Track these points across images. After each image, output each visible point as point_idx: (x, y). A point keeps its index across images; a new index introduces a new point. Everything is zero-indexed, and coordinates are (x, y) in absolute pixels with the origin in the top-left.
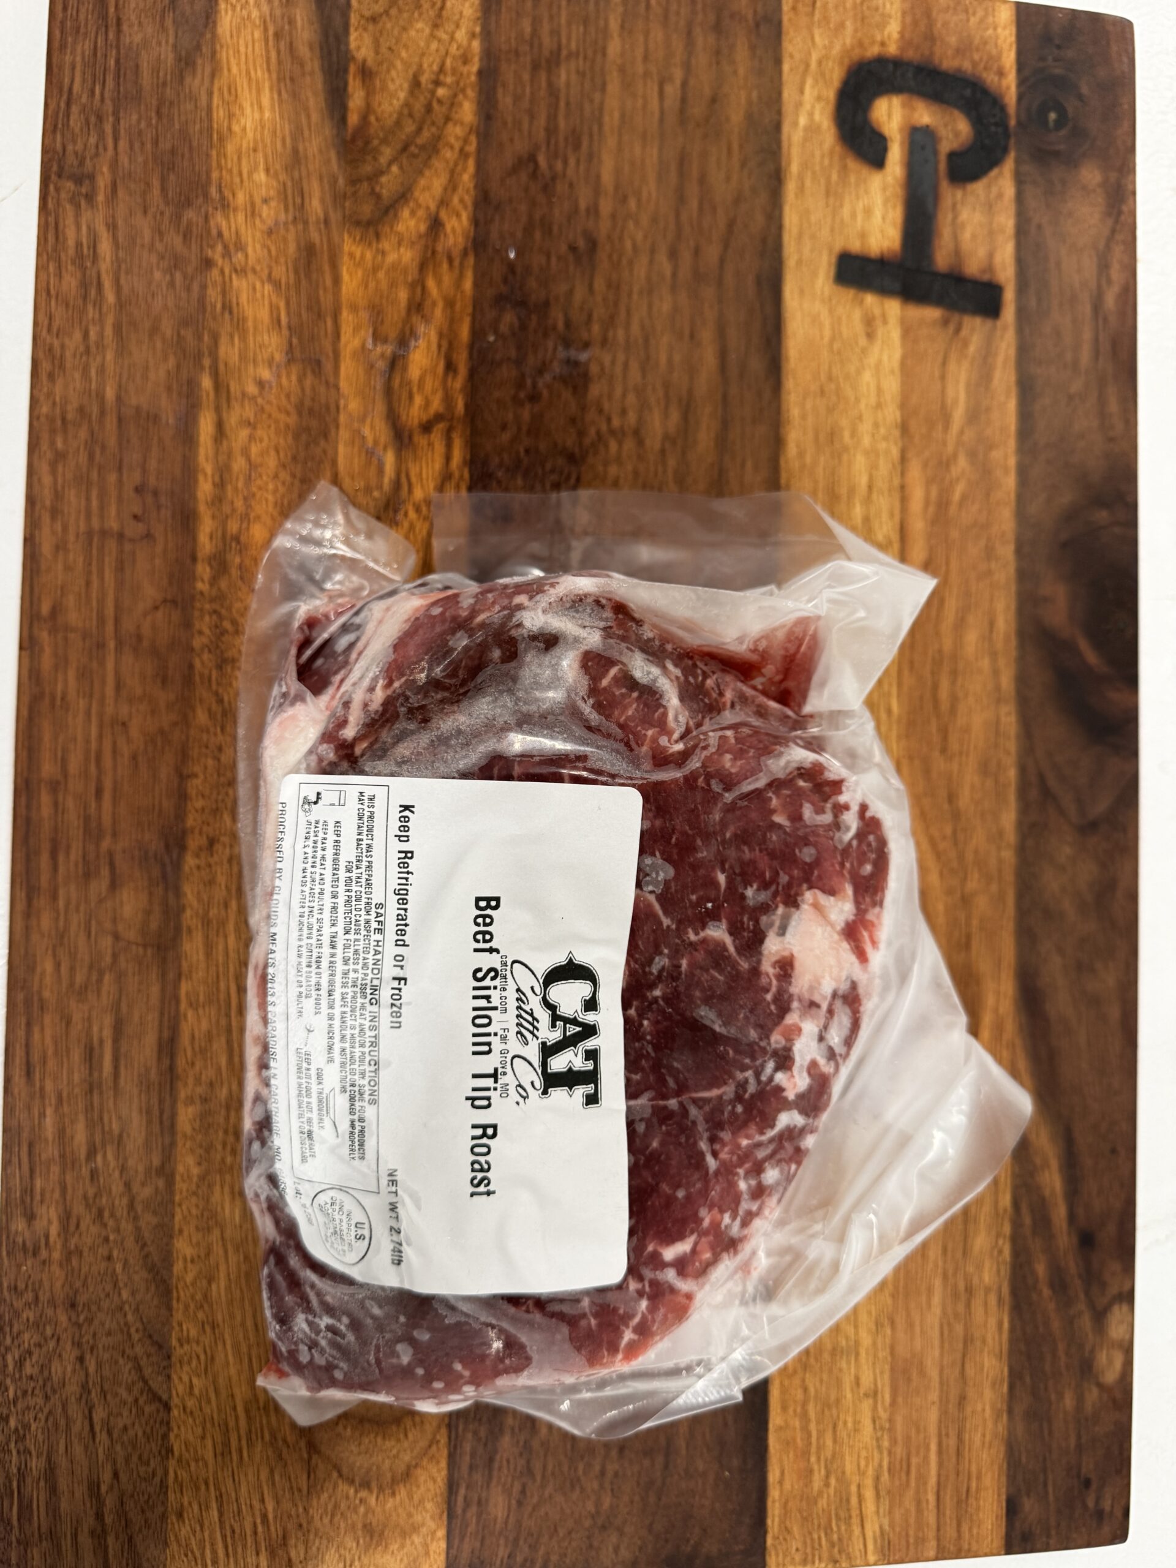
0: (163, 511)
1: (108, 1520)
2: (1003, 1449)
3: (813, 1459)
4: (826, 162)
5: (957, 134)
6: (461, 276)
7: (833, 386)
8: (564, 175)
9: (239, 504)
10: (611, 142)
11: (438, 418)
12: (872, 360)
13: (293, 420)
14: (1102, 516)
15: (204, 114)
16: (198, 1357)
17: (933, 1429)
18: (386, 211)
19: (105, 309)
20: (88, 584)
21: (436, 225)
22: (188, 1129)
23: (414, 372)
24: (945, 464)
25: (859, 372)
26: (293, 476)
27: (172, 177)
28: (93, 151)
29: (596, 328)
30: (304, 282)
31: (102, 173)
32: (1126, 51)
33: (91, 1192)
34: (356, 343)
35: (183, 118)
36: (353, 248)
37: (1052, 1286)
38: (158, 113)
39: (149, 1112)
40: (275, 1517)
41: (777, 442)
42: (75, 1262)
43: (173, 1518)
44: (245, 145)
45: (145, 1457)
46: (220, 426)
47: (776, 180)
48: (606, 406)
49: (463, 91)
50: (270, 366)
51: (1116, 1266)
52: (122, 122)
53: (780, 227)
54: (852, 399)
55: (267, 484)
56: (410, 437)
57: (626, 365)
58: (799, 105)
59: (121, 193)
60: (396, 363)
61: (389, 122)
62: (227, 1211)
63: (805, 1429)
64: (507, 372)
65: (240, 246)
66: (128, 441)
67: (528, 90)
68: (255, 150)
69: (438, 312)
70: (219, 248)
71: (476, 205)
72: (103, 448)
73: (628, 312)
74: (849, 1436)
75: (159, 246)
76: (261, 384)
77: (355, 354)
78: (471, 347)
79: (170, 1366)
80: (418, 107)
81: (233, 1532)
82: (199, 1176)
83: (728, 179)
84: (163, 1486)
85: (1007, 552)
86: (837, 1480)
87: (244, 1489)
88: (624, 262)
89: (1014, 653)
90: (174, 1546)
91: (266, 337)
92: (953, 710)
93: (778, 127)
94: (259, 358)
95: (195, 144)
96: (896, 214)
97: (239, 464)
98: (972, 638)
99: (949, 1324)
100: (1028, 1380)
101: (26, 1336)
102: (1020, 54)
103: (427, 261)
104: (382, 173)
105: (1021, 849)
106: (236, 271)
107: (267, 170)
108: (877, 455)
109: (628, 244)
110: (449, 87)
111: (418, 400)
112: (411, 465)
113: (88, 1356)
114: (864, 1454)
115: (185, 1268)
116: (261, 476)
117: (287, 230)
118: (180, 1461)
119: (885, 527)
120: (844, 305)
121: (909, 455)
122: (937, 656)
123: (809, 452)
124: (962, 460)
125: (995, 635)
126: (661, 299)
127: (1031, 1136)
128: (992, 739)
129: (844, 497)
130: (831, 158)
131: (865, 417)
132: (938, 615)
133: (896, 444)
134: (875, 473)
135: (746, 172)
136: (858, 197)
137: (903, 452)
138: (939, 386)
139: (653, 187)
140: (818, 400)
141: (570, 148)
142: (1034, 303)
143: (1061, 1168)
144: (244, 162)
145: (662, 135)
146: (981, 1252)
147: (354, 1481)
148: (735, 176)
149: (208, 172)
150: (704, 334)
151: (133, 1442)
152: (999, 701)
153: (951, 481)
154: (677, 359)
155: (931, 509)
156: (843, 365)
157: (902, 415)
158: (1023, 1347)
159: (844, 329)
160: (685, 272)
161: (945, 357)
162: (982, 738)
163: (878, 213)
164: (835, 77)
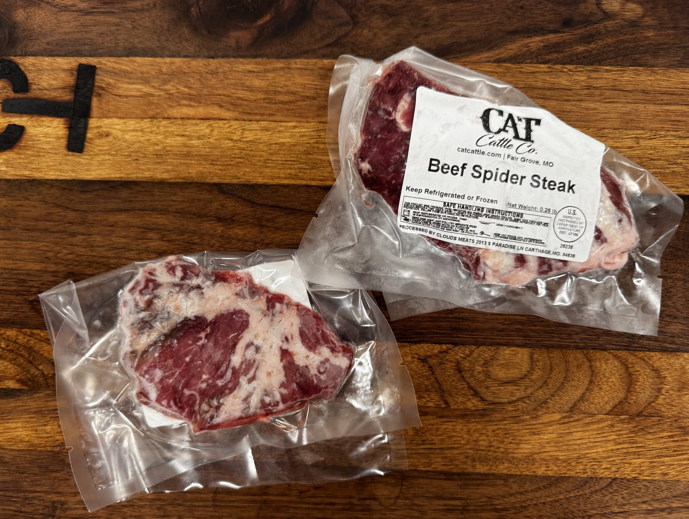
1: (664, 506)
4: (23, 156)
5: (4, 88)
7: (133, 154)
8: (38, 287)
10: (21, 264)
12: (119, 134)
14: (194, 11)
15: (22, 453)
16: (593, 465)
17: (658, 108)
20: (237, 507)
22: (486, 468)
24: (170, 96)
25: (126, 141)
27: (51, 468)
28: (42, 502)
31: (51, 498)
35: (24, 462)
37: (589, 43)
38: (23, 473)
39: (478, 485)
40: (671, 432)
41: (162, 183)
43: (666, 477)
44: (34, 435)
45: (637, 489)
47: (34, 182)
51: (582, 6)
52: (27, 489)
53: (56, 180)
54: (139, 144)
59: (60, 490)
61: (19, 369)
62: (526, 451)
68: (36, 431)
73: (101, 257)
74: (658, 152)
79: (596, 478)
80: (11, 356)
81: (676, 451)
82: (509, 464)
83: (35, 207)
84: (651, 482)
85: (214, 63)
86: (679, 159)
87: (656, 446)
88: (77, 259)
89: (265, 60)
90: (680, 477)
92: (294, 93)
93: (8, 181)
95: (35, 457)
96: (46, 120)
98: (257, 83)
104: (43, 373)
107: (45, 425)
108: (167, 131)
109: (70, 256)
113: (589, 513)
114: (667, 145)
115: (551, 470)
118: (640, 474)
119: (202, 128)
120: (93, 148)
121: (166, 115)
122: (267, 101)
123: (166, 167)
124: (168, 87)
125: (255, 70)
126: (95, 241)
127: (512, 53)
128: (308, 72)
129: (188, 149)
130: (21, 154)
131: (148, 138)
132: (246, 100)
133: (160, 122)
134: (175, 133)
135: (30, 197)
136: (39, 140)
137: (165, 118)
138: (131, 98)
139: (41, 244)
140: (140, 162)
141: (25, 284)
142: (86, 47)
143: (529, 37)
144: (42, 435)
145: (16, 239)
146: (570, 81)
147: (657, 396)
148: (33, 203)
149: (48, 451)
150: (111, 219)
151: (630, 494)
152: (289, 68)
153: (178, 93)
154: (123, 233)
155: (193, 104)
156: (122, 149)
157: (146, 118)
158: (619, 59)
159: (105, 148)
160: (81, 229)
161: (116, 95)
162: (308, 77)
163: (46, 130)
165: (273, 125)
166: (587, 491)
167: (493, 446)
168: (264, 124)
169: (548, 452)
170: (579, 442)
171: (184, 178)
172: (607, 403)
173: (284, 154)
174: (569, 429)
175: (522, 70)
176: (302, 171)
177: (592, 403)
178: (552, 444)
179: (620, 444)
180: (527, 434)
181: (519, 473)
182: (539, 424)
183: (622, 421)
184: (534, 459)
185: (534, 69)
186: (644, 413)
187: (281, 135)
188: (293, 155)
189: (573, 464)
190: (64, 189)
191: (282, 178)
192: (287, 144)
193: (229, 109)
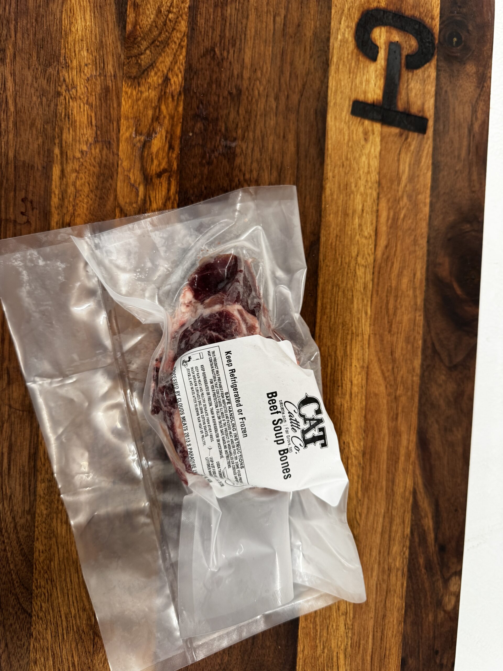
0: (35, 210)
2: (401, 637)
3: (317, 641)
4: (350, 57)
5: (410, 47)
6: (178, 105)
7: (348, 163)
8: (228, 58)
9: (71, 208)
10: (250, 43)
11: (165, 171)
12: (366, 151)
13: (96, 170)
14: (467, 227)
15: (58, 22)
16: (45, 594)
17: (371, 629)
18: (143, 73)
19: (9, 114)
21: (166, 80)
22: (42, 493)
23: (154, 149)
24: (397, 201)
25: (360, 156)
26: (96, 196)
27: (42, 52)
28: (5, 37)
29: (240, 131)
30: (104, 105)
31: (9, 49)
32: (491, 10)
34: (128, 134)
35: (48, 23)
36: (127, 89)
37: (426, 568)
38: (36, 20)
39: (24, 485)
40: (78, 664)
41: (321, 188)
43: (32, 664)
44: (77, 37)
45: (20, 638)
46: (62, 171)
47: (326, 65)
48: (243, 168)
49: (181, 16)
50: (87, 144)
51: (455, 560)
52: (19, 24)
53: (327, 87)
54: (357, 169)
55: (83, 199)
56: (151, 179)
57: (253, 150)
58: (338, 29)
59: (17, 59)
60: (146, 145)
61: (146, 29)
62: (59, 530)
63: (315, 628)
64: (197, 151)
65: (74, 87)
66: (19, 177)
67: (212, 17)
68: (82, 40)
69: (166, 121)
70: (64, 87)
71: (186, 71)
72: (7, 180)
73: (255, 124)
74: (334, 632)
75: (36, 85)
76: (82, 152)
77: (127, 139)
78: (181, 138)
79: (32, 598)
80: (160, 22)
82: (46, 514)
83: (304, 63)
84: (28, 650)
85: (423, 242)
86: (328, 650)
87: (64, 652)
88: (254, 100)
89: (424, 288)
91: (85, 130)
92: (395, 314)
93: (328, 39)
94: (82, 140)
95: (53, 36)
96: (381, 83)
97: (71, 190)
98: (405, 280)
99: (380, 584)
100: (413, 608)
102: (441, 9)
103: (162, 97)
104: (142, 54)
105: (422, 377)
106: (71, 98)
107: (88, 50)
108: (367, 195)
109: (256, 92)
110: (175, 13)
111: (155, 162)
112: (151, 192)
114: (340, 639)
115: (39, 555)
116: (81, 195)
117: (96, 79)
118: (36, 639)
119: (369, 229)
120: (355, 125)
121: (381, 196)
122: (389, 289)
123: (336, 193)
124: (405, 199)
125: (416, 280)
126: (271, 119)
127: (421, 503)
128: (412, 327)
129: (351, 215)
130: (352, 55)
131: (362, 177)
132: (391, 270)
133: (376, 190)
134: (365, 204)
135: (313, 60)
136: (364, 74)
137: (378, 194)
138: (397, 164)
139: (269, 65)
140: (341, 169)
141: (230, 45)
142: (441, 127)
143: (433, 517)
144: (77, 46)
145: (274, 41)
146: (396, 553)
148: (307, 62)
149: (60, 50)
150: (290, 136)
151: (15, 631)
152: (416, 310)
153: (400, 208)
154: (277, 147)
155: (390, 221)
156: (353, 153)
157: (379, 177)
158: (412, 594)
159: (354, 136)
160: (282, 107)
161: (400, 151)
162: (408, 326)
163: (373, 82)
164: (356, 16)
165: (369, 294)
168: (370, 286)
169: (58, 551)
171: (325, 208)
173: (343, 303)
175: (406, 513)
176: (329, 319)
181: (36, 524)
184: (51, 539)
185: (406, 522)
187: (360, 301)
188: (342, 310)
189: (46, 576)
190: (319, 93)
191: (322, 301)
192: (352, 306)
193: (383, 254)
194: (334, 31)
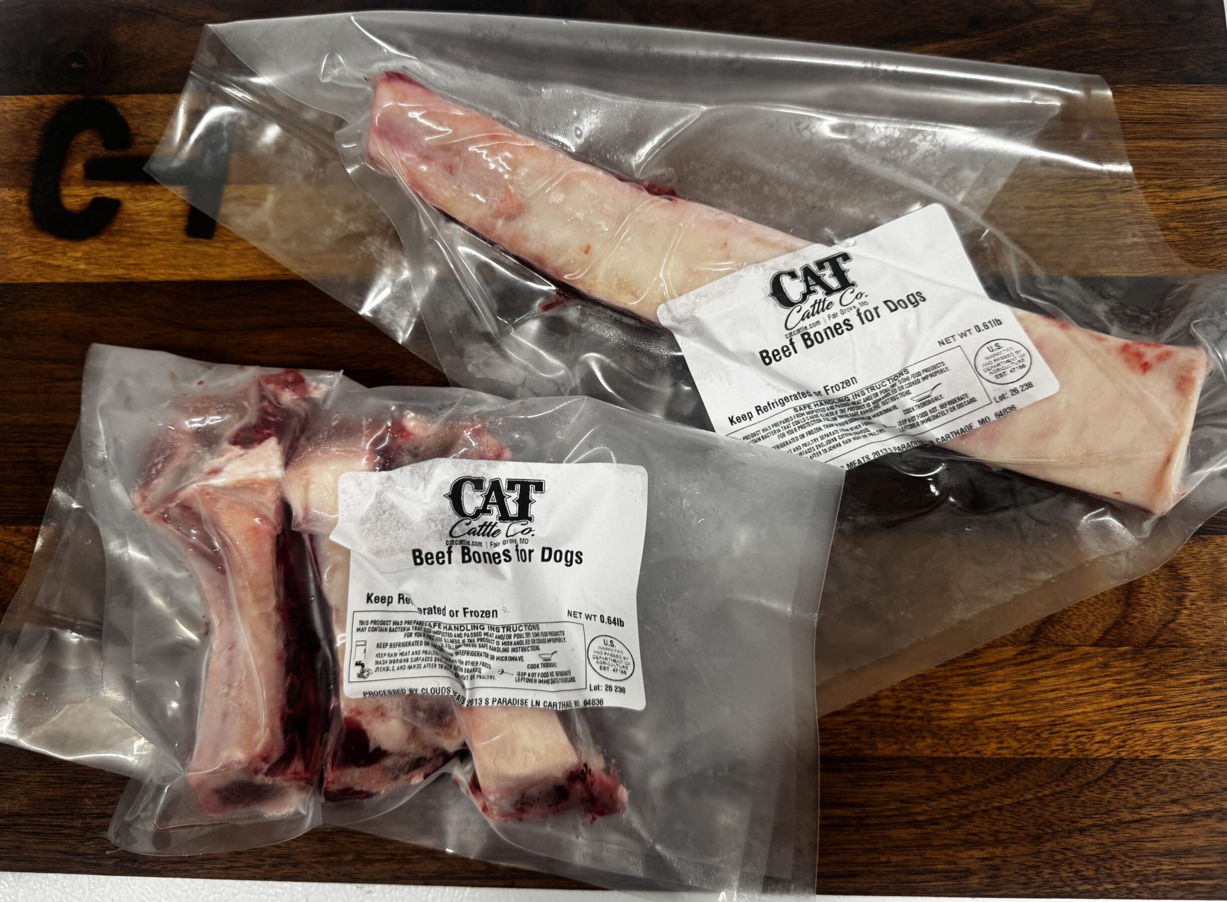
1: (1210, 807)
2: (1145, 88)
4: (114, 246)
5: (91, 142)
16: (1079, 737)
17: (1130, 144)
22: (898, 746)
33: (948, 825)
39: (883, 779)
40: (1207, 673)
42: (1003, 837)
43: (1208, 755)
45: (1160, 778)
47: (130, 287)
53: (168, 283)
58: (69, 269)
63: (1131, 247)
74: (1136, 212)
79: (1087, 759)
81: (1219, 706)
82: (933, 739)
84: (1183, 763)
86: (1172, 221)
87: (1185, 698)
93: (87, 286)
96: (155, 189)
101: (1064, 875)
102: (25, 93)
113: (1080, 825)
114: (1150, 200)
115: (1007, 748)
118: (1162, 750)
120: (229, 230)
130: (111, 243)
135: (123, 311)
136: (142, 221)
143: (918, 44)
147: (1177, 611)
151: (1148, 788)
163: (154, 204)
164: (46, 240)
166: (1073, 785)
167: (903, 707)
169: (998, 715)
170: (1051, 695)
172: (1093, 625)
174: (1032, 673)
177: (1068, 627)
178: (1006, 701)
179: (1121, 697)
180: (961, 685)
181: (951, 755)
182: (981, 665)
183: (1122, 656)
184: (976, 729)
186: (1158, 642)
189: (1045, 735)
190: (179, 296)
194: (72, 276)
